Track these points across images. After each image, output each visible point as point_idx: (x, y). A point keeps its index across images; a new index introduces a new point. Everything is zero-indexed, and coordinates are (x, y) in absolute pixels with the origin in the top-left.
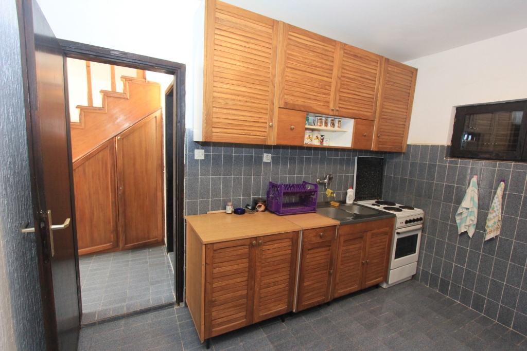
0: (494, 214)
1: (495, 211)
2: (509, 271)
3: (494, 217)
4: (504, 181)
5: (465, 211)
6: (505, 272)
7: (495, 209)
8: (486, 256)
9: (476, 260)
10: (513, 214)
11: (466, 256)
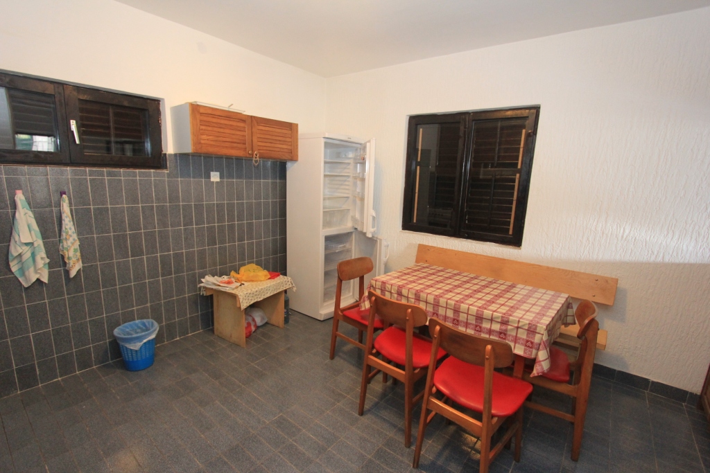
0: (71, 240)
1: (71, 236)
2: (104, 300)
3: (73, 244)
4: (65, 193)
5: (26, 248)
6: (101, 303)
7: (70, 233)
8: (74, 297)
9: (63, 310)
10: (88, 233)
11: (47, 313)
